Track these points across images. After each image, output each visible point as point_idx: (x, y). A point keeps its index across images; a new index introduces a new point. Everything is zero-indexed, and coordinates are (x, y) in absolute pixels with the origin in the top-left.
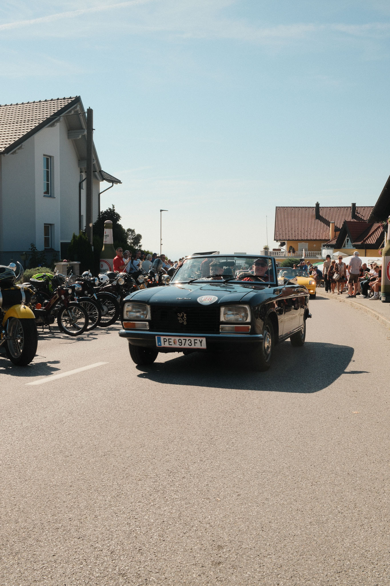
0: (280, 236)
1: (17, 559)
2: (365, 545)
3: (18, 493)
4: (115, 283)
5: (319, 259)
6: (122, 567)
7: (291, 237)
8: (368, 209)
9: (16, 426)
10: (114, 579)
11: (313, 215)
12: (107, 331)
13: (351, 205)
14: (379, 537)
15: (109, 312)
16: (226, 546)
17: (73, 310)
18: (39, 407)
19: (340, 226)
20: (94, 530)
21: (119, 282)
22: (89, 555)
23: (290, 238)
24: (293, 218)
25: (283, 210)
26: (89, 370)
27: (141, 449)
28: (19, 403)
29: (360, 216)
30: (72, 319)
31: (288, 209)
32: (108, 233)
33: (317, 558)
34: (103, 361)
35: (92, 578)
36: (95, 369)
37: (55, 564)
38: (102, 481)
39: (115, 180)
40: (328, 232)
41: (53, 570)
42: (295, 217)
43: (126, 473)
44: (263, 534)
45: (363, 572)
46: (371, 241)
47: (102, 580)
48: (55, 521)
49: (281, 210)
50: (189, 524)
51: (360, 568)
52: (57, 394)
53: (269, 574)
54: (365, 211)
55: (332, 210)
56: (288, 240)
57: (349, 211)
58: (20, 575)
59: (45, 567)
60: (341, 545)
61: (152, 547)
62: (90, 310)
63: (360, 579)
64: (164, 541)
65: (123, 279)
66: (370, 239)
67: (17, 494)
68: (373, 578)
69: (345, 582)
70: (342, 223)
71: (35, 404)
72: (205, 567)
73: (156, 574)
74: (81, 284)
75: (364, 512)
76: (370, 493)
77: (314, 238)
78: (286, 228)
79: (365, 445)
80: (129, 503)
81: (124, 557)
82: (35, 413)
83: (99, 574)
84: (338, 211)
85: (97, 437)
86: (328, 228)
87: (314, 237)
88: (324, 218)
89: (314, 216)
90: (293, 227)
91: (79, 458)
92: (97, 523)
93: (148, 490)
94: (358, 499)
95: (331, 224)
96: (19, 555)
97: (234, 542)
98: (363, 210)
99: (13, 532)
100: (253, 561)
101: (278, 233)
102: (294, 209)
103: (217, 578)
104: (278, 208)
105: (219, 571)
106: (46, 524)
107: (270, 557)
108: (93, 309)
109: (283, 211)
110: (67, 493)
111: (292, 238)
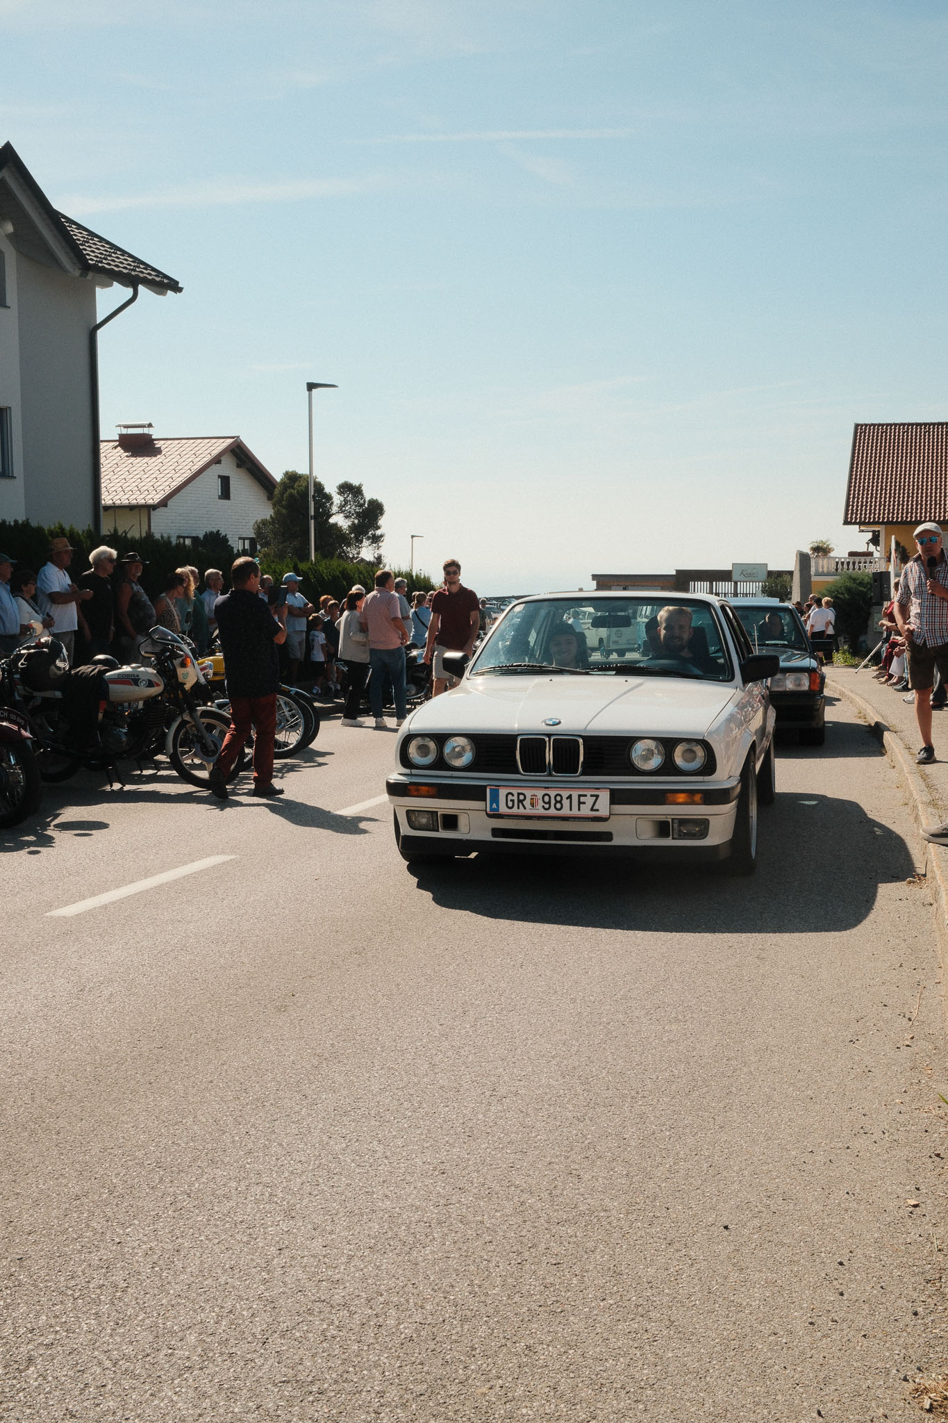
0: (862, 510)
7: (898, 514)
23: (893, 518)
24: (906, 457)
25: (878, 433)
31: (891, 429)
42: (911, 454)
49: (869, 433)
56: (889, 523)
78: (882, 486)
90: (905, 482)
101: (858, 502)
102: (912, 429)
104: (861, 429)
109: (878, 436)
111: (900, 515)
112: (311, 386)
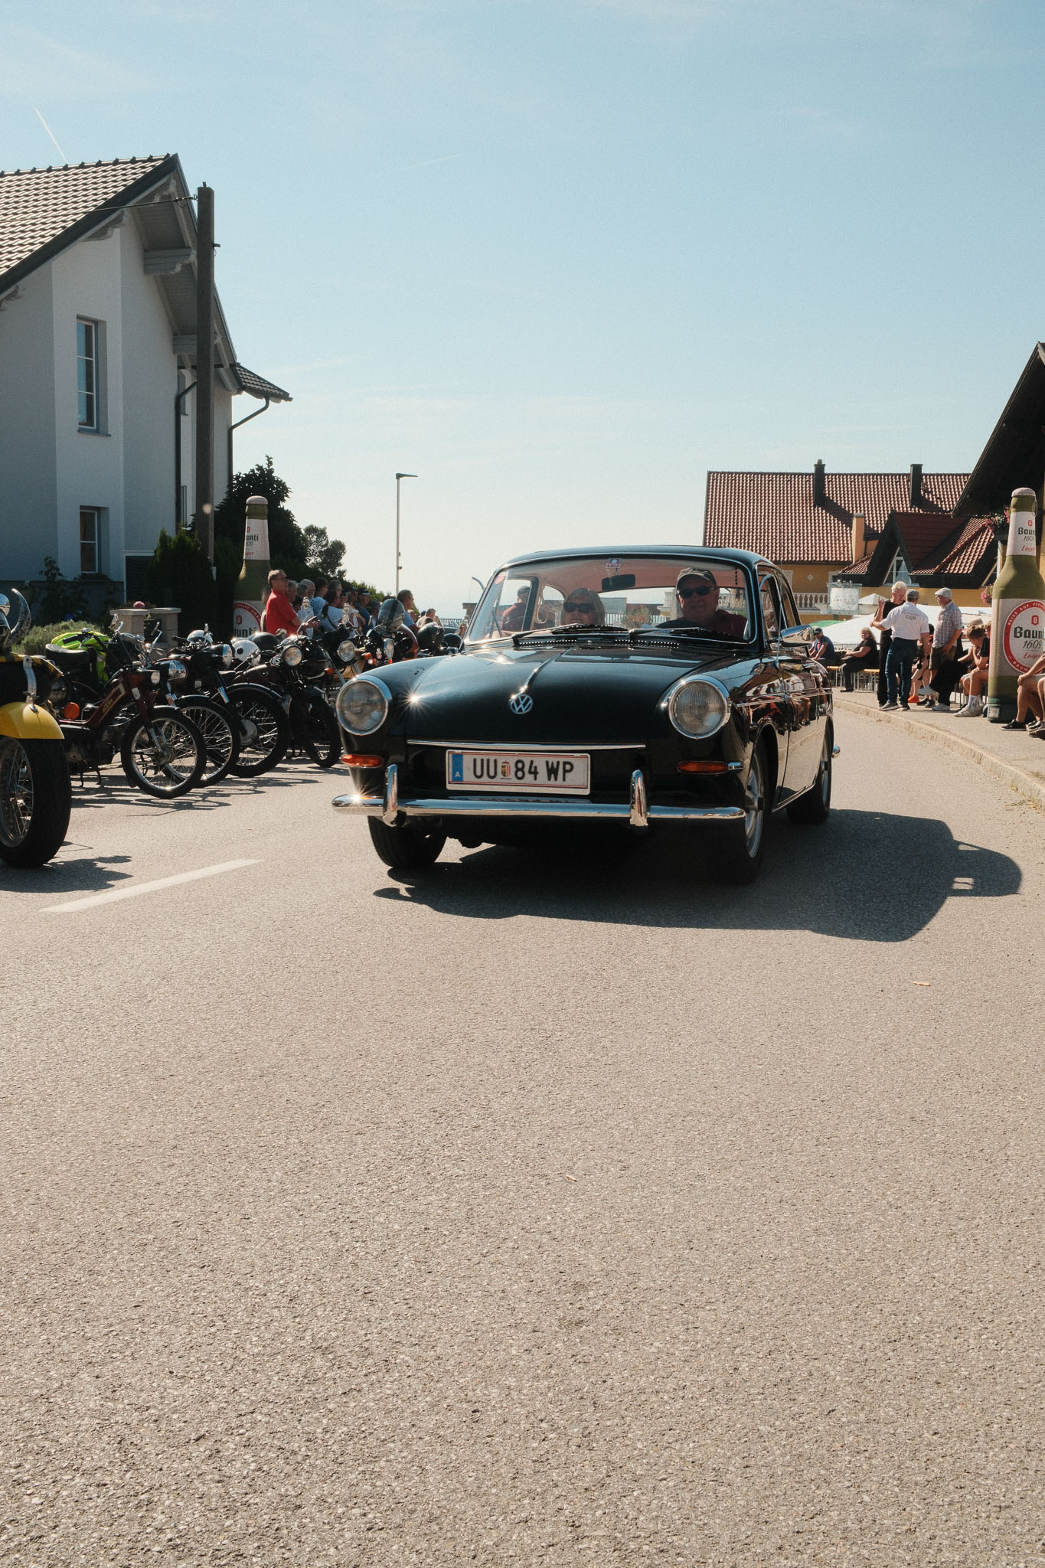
1: (38, 1315)
2: (960, 1280)
3: (34, 1164)
4: (276, 660)
5: (822, 613)
6: (322, 1333)
8: (955, 480)
9: (19, 1007)
10: (299, 1359)
11: (806, 494)
12: (255, 786)
13: (908, 470)
14: (996, 1262)
15: (261, 737)
16: (596, 1283)
17: (163, 730)
18: (79, 963)
19: (879, 526)
20: (243, 1248)
21: (288, 659)
22: (231, 1305)
24: (754, 503)
26: (213, 877)
27: (360, 1063)
28: (24, 953)
29: (933, 499)
30: (162, 755)
31: (739, 478)
32: (257, 529)
33: (835, 1310)
34: (248, 857)
35: (242, 1357)
36: (226, 874)
37: (141, 1325)
38: (259, 1135)
39: (274, 391)
40: (847, 541)
41: (138, 1340)
42: (758, 500)
43: (321, 1117)
44: (694, 1254)
45: (956, 1338)
46: (961, 566)
47: (268, 1361)
48: (135, 1227)
49: (721, 480)
50: (496, 1235)
51: (949, 1329)
52: (127, 933)
53: (711, 1347)
54: (946, 486)
55: (858, 482)
57: (904, 485)
58: (48, 1351)
59: (115, 1333)
60: (898, 1281)
61: (399, 1287)
62: (208, 731)
63: (948, 1354)
64: (429, 1272)
65: (298, 650)
66: (957, 562)
67: (30, 1165)
68: (981, 1353)
69: (910, 1362)
70: (885, 518)
71: (67, 956)
72: (543, 1332)
73: (411, 1349)
74: (184, 662)
75: (956, 1206)
76: (969, 1162)
77: (808, 558)
78: (734, 529)
79: (954, 1052)
80: (333, 1186)
81: (325, 1310)
82: (69, 979)
83: (260, 1348)
84: (874, 485)
85: (240, 1033)
86: (847, 531)
87: (808, 554)
88: (837, 503)
89: (810, 497)
90: (753, 526)
91: (193, 1082)
92: (249, 1232)
93: (381, 1157)
94: (939, 1175)
95: (855, 521)
96: (44, 1306)
97: (615, 1274)
98: (942, 482)
99: (24, 1253)
100: (667, 1317)
101: (713, 542)
102: (757, 478)
103: (573, 1356)
104: (713, 476)
105: (578, 1340)
106: (111, 1235)
107: (713, 1308)
108: (218, 729)
109: (728, 483)
110: (165, 1164)
112: (399, 476)
